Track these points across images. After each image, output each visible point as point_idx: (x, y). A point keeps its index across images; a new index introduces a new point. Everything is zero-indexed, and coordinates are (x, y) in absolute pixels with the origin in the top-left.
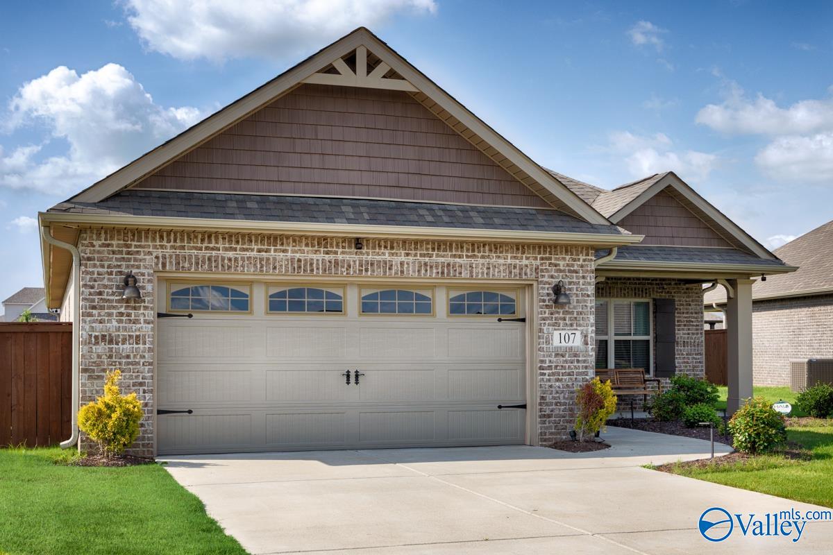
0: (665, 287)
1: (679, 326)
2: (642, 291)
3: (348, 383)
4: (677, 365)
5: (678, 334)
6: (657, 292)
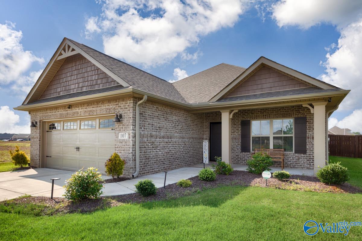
0: (301, 111)
1: (309, 129)
2: (287, 115)
3: (77, 151)
4: (307, 148)
5: (308, 133)
6: (296, 114)
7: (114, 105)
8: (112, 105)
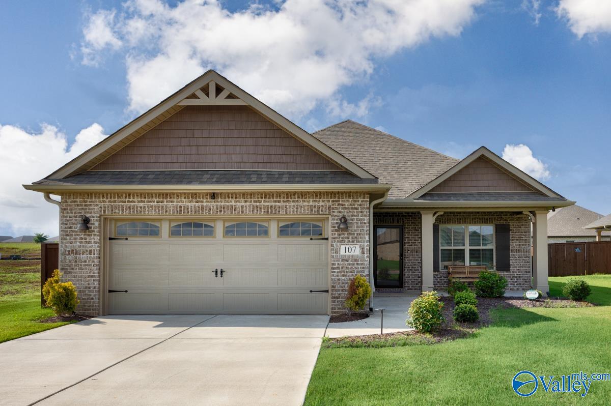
0: (503, 217)
1: (513, 240)
2: (487, 220)
3: (216, 276)
4: (511, 263)
5: (512, 245)
6: (497, 220)
7: (329, 201)
8: (323, 201)
